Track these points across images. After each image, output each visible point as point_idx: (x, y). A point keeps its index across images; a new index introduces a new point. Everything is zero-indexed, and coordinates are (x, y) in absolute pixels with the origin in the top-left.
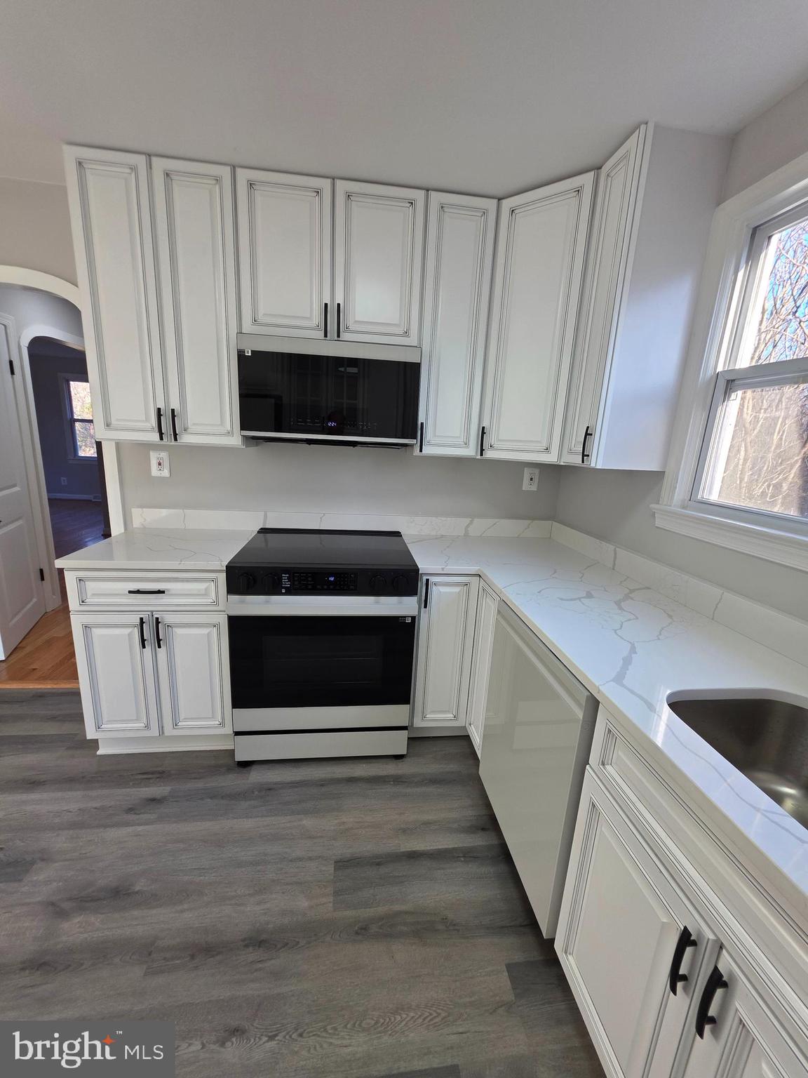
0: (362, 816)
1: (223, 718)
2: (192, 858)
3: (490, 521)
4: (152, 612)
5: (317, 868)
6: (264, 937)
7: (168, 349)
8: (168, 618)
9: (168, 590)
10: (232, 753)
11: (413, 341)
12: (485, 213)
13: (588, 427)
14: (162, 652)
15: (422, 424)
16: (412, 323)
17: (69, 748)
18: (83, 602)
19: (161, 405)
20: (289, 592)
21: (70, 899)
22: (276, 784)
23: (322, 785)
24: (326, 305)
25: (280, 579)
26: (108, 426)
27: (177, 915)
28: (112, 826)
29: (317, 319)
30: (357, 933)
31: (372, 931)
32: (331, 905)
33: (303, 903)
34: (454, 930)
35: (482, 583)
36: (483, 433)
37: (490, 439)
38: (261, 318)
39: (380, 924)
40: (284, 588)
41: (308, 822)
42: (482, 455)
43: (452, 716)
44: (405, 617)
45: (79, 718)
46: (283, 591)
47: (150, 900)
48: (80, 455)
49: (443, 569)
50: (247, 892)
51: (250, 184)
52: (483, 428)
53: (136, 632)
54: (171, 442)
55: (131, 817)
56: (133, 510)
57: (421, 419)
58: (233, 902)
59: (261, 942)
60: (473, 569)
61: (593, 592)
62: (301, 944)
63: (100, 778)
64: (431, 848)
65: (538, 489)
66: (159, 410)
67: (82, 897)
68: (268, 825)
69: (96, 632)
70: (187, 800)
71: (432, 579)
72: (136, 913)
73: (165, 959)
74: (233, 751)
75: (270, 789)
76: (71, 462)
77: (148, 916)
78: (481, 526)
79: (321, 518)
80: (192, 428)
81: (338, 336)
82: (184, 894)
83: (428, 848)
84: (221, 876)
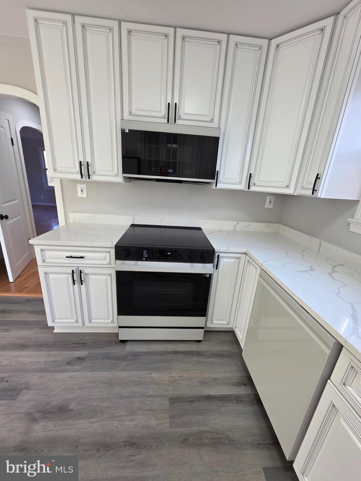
0: (182, 373)
1: (113, 320)
2: (98, 392)
3: (246, 224)
4: (78, 267)
5: (160, 402)
6: (134, 441)
7: (85, 134)
8: (86, 271)
9: (86, 256)
10: (117, 335)
11: (215, 125)
12: (261, 48)
13: (318, 174)
14: (83, 287)
15: (218, 171)
16: (215, 114)
17: (40, 328)
18: (44, 261)
19: (82, 160)
20: (147, 260)
21: (38, 412)
22: (139, 352)
23: (161, 355)
24: (169, 104)
25: (143, 253)
26: (55, 170)
27: (90, 425)
28: (60, 371)
29: (164, 112)
30: (182, 442)
31: (190, 442)
32: (168, 424)
33: (154, 422)
34: (233, 444)
35: (247, 258)
36: (250, 177)
37: (254, 180)
38: (134, 112)
39: (194, 437)
40: (144, 257)
41: (155, 375)
42: (249, 189)
43: (226, 322)
44: (206, 274)
45: (43, 312)
46: (144, 259)
47: (78, 415)
48: (49, 185)
49: (227, 250)
50: (125, 414)
51: (129, 31)
52: (251, 174)
53: (70, 276)
54: (87, 179)
55: (69, 367)
56: (69, 214)
57: (217, 169)
58: (118, 419)
59: (133, 444)
60: (243, 250)
61: (313, 267)
62: (153, 447)
63: (55, 345)
64: (218, 394)
65: (273, 208)
66: (80, 162)
67: (44, 411)
68: (135, 376)
69: (51, 276)
70: (96, 359)
71: (221, 255)
72: (70, 422)
73: (84, 450)
74: (118, 333)
75: (136, 356)
76: (45, 188)
77: (76, 424)
78: (243, 226)
79: (161, 220)
80: (97, 172)
81: (175, 122)
82: (94, 413)
83: (217, 394)
84: (112, 403)
